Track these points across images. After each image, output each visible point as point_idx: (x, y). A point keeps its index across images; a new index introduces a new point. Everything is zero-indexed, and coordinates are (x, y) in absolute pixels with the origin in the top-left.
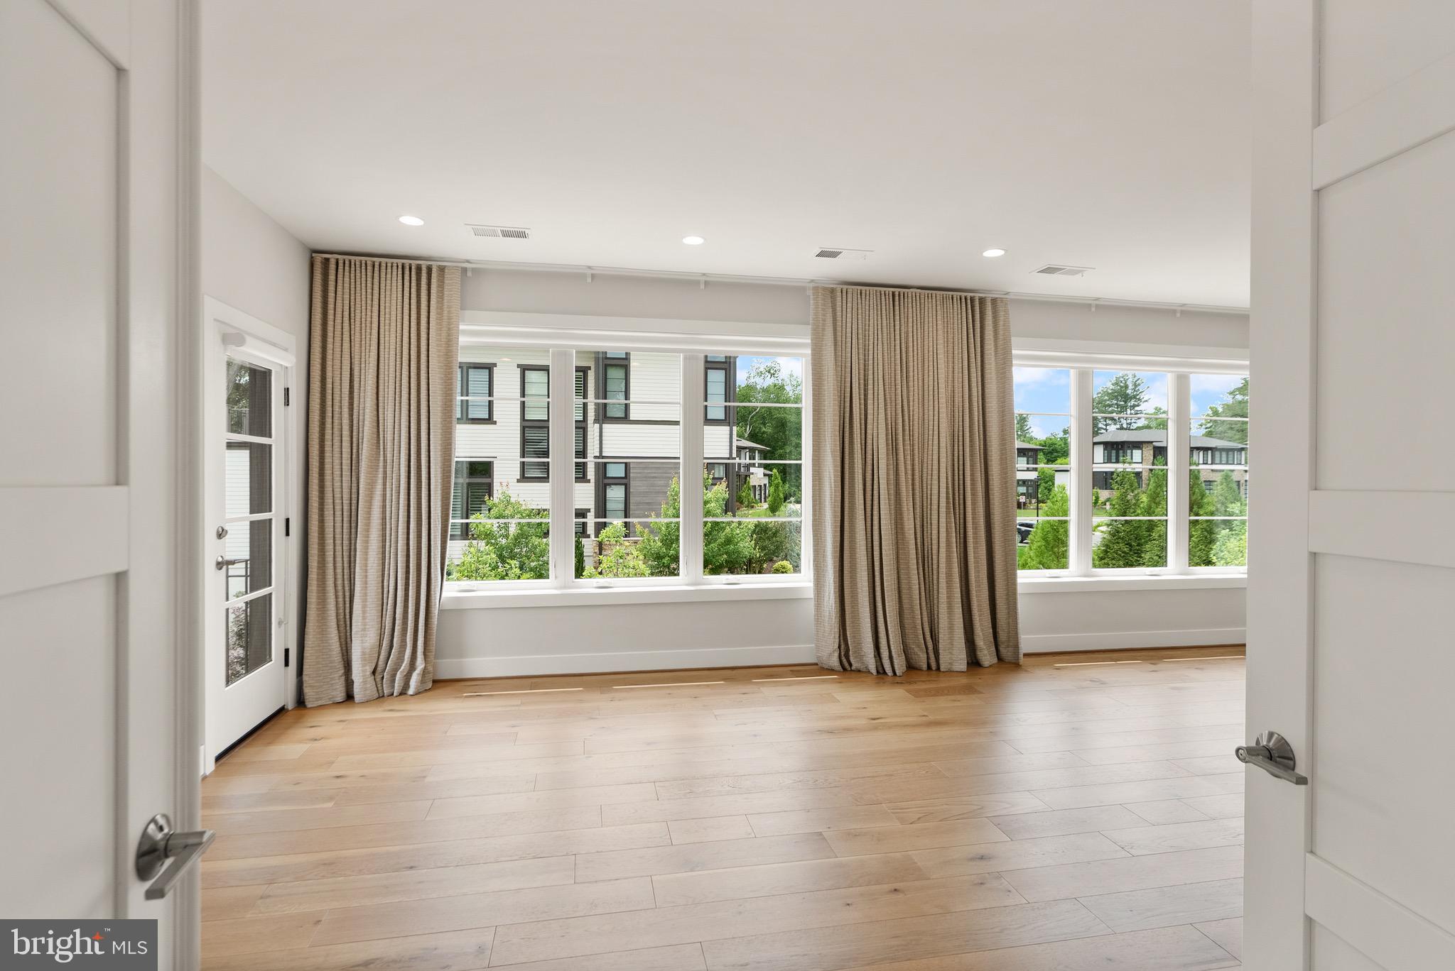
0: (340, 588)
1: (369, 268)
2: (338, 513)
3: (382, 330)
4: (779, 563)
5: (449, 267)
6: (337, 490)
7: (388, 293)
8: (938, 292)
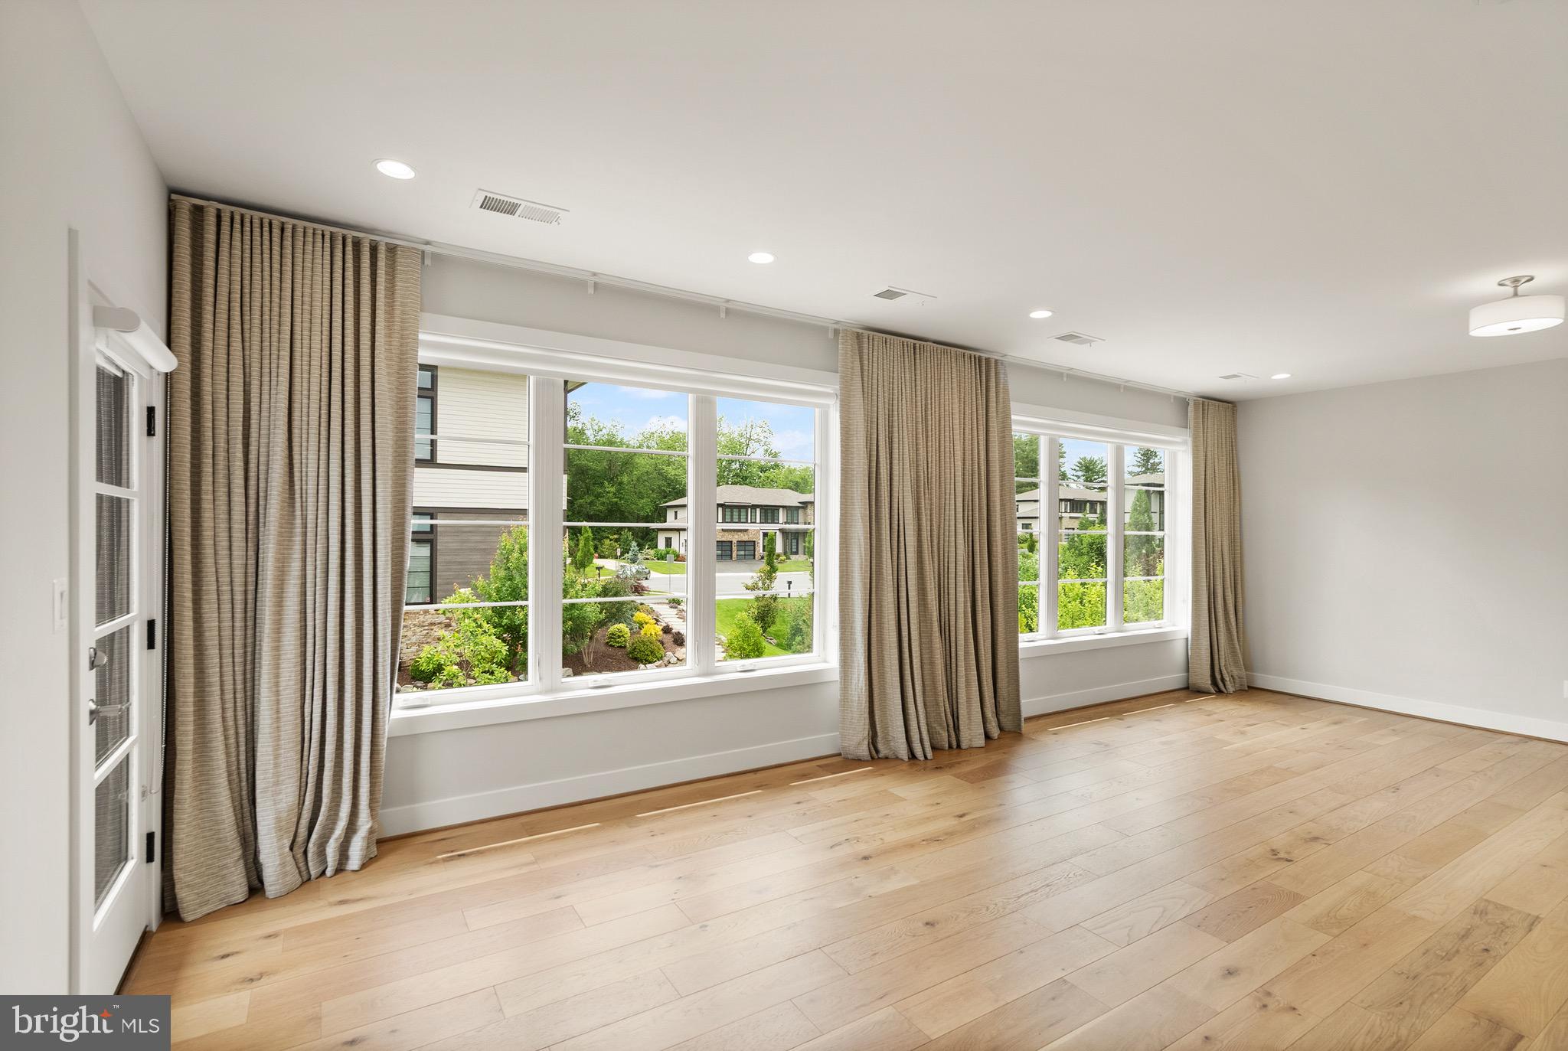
0: (231, 723)
1: (276, 232)
2: (226, 607)
3: (297, 328)
4: (616, 626)
5: (403, 247)
6: (224, 571)
7: (308, 273)
8: (953, 349)
